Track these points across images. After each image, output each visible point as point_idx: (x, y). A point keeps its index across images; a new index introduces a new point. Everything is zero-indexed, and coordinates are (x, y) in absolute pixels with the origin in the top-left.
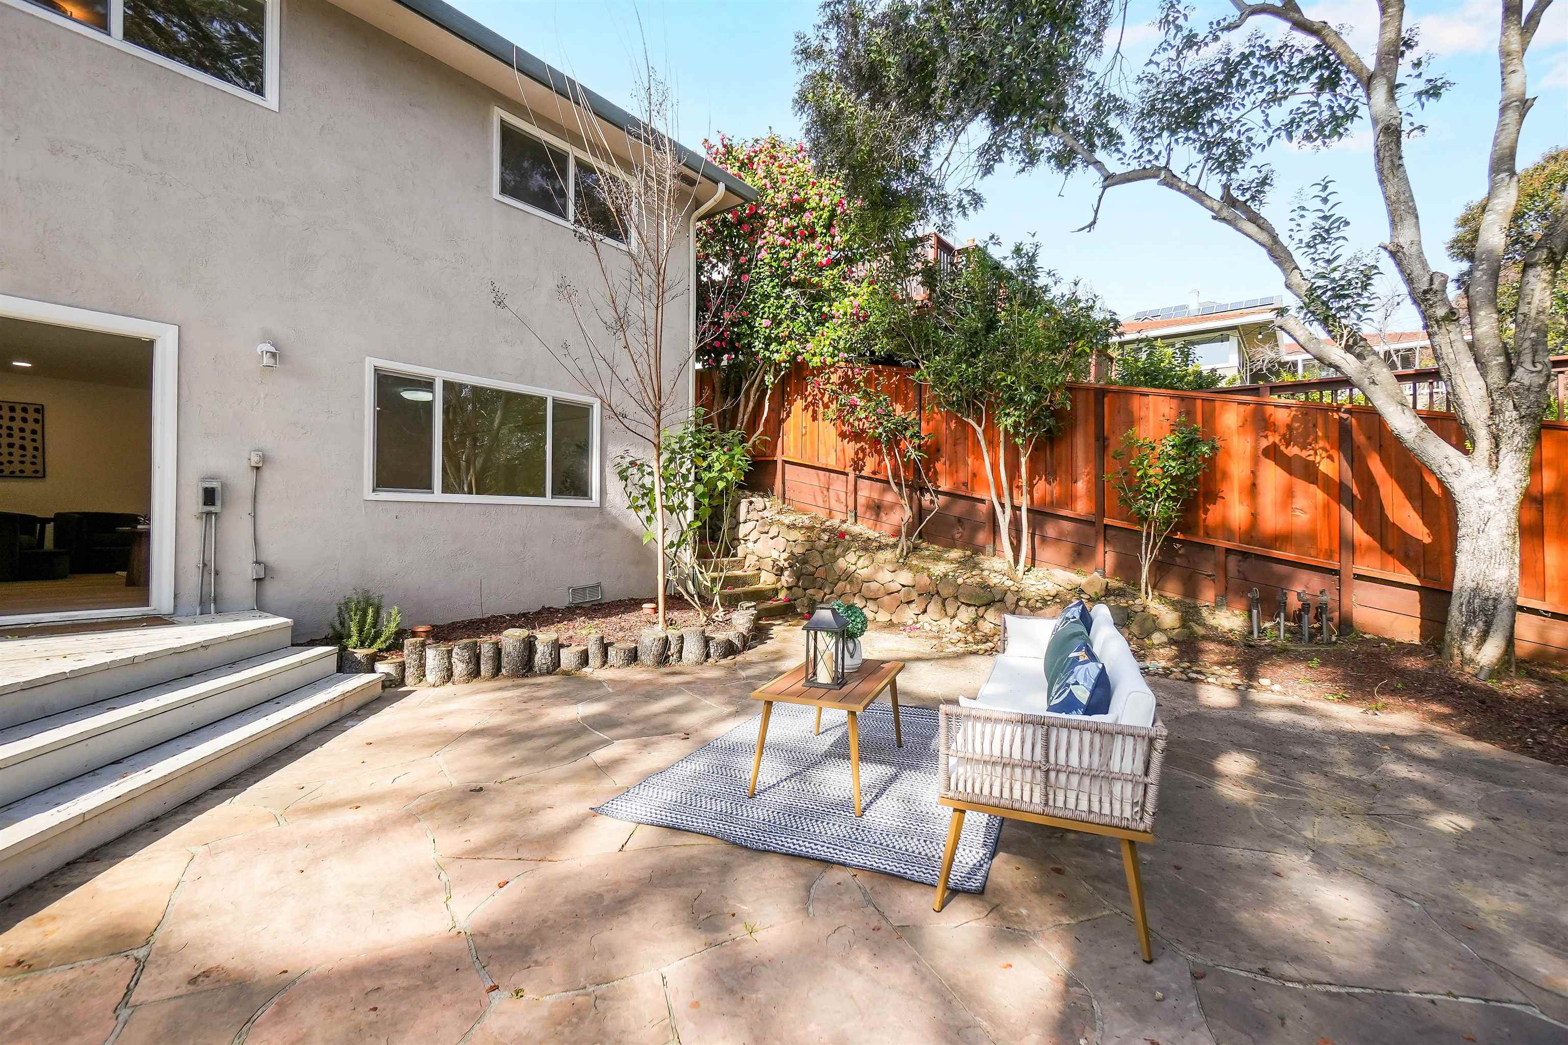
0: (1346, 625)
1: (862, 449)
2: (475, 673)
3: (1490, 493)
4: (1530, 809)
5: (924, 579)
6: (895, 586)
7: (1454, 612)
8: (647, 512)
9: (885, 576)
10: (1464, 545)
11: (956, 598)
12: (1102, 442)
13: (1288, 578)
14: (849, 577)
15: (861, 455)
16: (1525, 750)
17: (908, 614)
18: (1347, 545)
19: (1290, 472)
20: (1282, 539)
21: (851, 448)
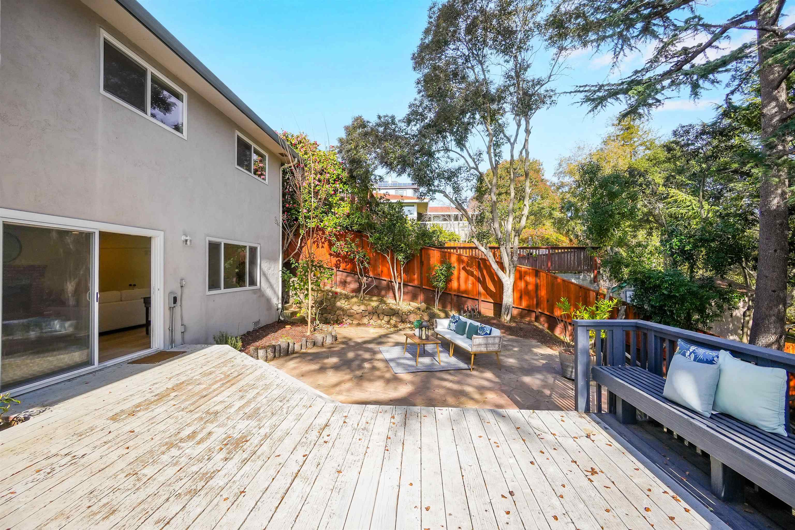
0: (479, 313)
1: (339, 260)
2: (280, 356)
3: (509, 283)
4: (524, 345)
5: (369, 308)
6: (360, 311)
7: (503, 309)
8: (306, 292)
9: (355, 308)
10: (504, 294)
11: (383, 313)
12: (422, 263)
13: (466, 302)
14: (341, 309)
15: (338, 262)
16: (518, 336)
17: (365, 321)
18: (479, 294)
19: (468, 274)
20: (466, 292)
21: (334, 260)
